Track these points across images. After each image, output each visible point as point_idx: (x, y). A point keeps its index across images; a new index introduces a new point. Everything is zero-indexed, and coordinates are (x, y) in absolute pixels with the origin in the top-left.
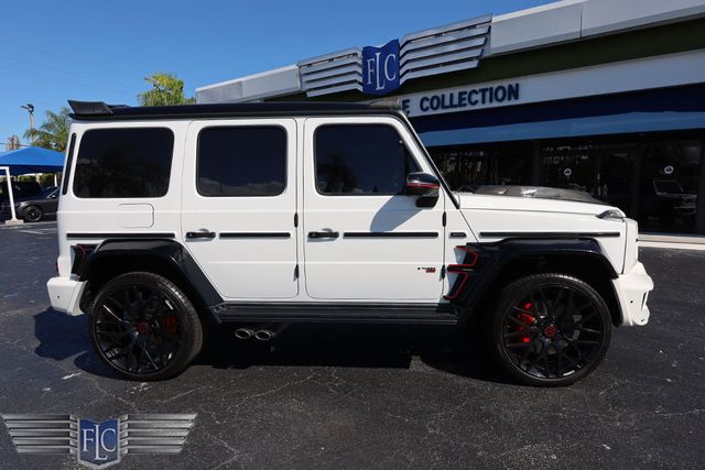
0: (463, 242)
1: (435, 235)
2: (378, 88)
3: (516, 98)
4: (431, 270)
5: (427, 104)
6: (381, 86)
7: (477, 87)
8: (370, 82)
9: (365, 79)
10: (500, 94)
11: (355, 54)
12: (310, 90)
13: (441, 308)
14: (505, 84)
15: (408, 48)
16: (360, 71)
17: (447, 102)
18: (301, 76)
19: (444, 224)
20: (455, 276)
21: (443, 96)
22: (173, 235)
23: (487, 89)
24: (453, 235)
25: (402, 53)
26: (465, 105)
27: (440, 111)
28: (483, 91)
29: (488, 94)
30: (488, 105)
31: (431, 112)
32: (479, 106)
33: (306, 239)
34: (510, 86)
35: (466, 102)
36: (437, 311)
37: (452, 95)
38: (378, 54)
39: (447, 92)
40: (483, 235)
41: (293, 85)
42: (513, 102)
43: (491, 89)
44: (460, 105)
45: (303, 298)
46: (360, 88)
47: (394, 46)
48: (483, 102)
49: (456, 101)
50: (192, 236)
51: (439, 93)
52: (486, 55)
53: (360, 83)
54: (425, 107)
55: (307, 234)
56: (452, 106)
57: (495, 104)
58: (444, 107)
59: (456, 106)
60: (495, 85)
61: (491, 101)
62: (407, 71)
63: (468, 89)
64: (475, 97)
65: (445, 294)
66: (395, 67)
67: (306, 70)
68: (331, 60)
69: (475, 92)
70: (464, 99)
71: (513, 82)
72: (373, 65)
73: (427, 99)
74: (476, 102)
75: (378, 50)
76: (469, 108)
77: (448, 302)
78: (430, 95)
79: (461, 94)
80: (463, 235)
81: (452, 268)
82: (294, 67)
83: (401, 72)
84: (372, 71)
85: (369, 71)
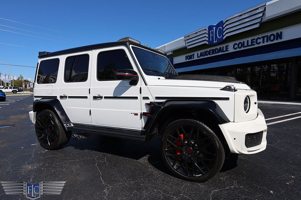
0: (148, 102)
1: (136, 98)
2: (215, 42)
3: (281, 38)
4: (136, 114)
5: (236, 46)
6: (215, 41)
7: (260, 36)
8: (211, 40)
9: (209, 39)
10: (272, 38)
11: (205, 29)
12: (188, 46)
13: (142, 133)
14: (275, 33)
15: (227, 23)
16: (207, 36)
17: (246, 45)
18: (185, 41)
19: (141, 93)
20: (146, 118)
21: (244, 42)
22: (56, 97)
23: (265, 36)
24: (144, 98)
25: (224, 26)
26: (254, 45)
27: (243, 49)
28: (263, 37)
29: (266, 39)
30: (266, 44)
31: (238, 50)
32: (261, 45)
34: (277, 33)
35: (255, 43)
36: (141, 134)
37: (248, 41)
38: (214, 28)
39: (245, 40)
40: (157, 98)
41: (182, 45)
42: (279, 41)
43: (268, 36)
44: (252, 45)
45: (94, 123)
46: (207, 43)
47: (221, 24)
48: (263, 42)
49: (250, 44)
50: (61, 97)
51: (242, 41)
52: (263, 21)
53: (207, 41)
54: (235, 48)
55: (93, 97)
56: (248, 46)
57: (270, 43)
58: (244, 47)
59: (250, 46)
60: (269, 34)
61: (267, 41)
62: (227, 33)
63: (256, 37)
64: (259, 41)
65: (143, 126)
66: (221, 32)
67: (187, 38)
68: (196, 33)
69: (259, 38)
70: (254, 42)
71: (279, 31)
72: (212, 33)
73: (236, 44)
74: (260, 43)
75: (214, 26)
76: (257, 46)
78: (237, 42)
79: (252, 40)
81: (144, 114)
82: (183, 38)
83: (224, 34)
84: (212, 35)
85: (211, 35)
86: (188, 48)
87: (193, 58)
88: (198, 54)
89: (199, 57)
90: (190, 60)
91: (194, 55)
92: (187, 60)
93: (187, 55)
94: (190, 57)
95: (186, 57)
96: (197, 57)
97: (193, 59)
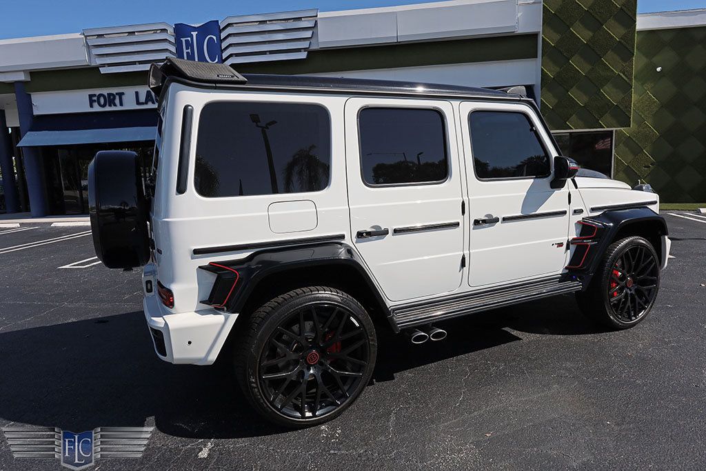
1: (564, 213)
4: (560, 245)
11: (164, 30)
12: (103, 65)
13: (564, 278)
15: (229, 31)
16: (172, 49)
18: (89, 47)
19: (570, 202)
20: (574, 248)
22: (343, 237)
24: (576, 212)
25: (223, 35)
33: (472, 227)
36: (560, 282)
38: (194, 34)
40: (593, 210)
41: (79, 58)
47: (213, 27)
50: (362, 236)
52: (314, 47)
55: (472, 222)
62: (232, 55)
65: (566, 265)
66: (216, 49)
67: (96, 41)
68: (131, 33)
72: (189, 45)
75: (194, 29)
77: (567, 271)
80: (581, 211)
81: (573, 241)
82: (79, 35)
83: (225, 55)
84: (189, 50)
85: (185, 51)
86: (103, 71)
87: (121, 104)
88: (137, 93)
89: (142, 104)
90: (108, 109)
91: (121, 95)
92: (97, 108)
93: (97, 92)
94: (110, 100)
95: (91, 96)
96: (137, 104)
97: (119, 108)
